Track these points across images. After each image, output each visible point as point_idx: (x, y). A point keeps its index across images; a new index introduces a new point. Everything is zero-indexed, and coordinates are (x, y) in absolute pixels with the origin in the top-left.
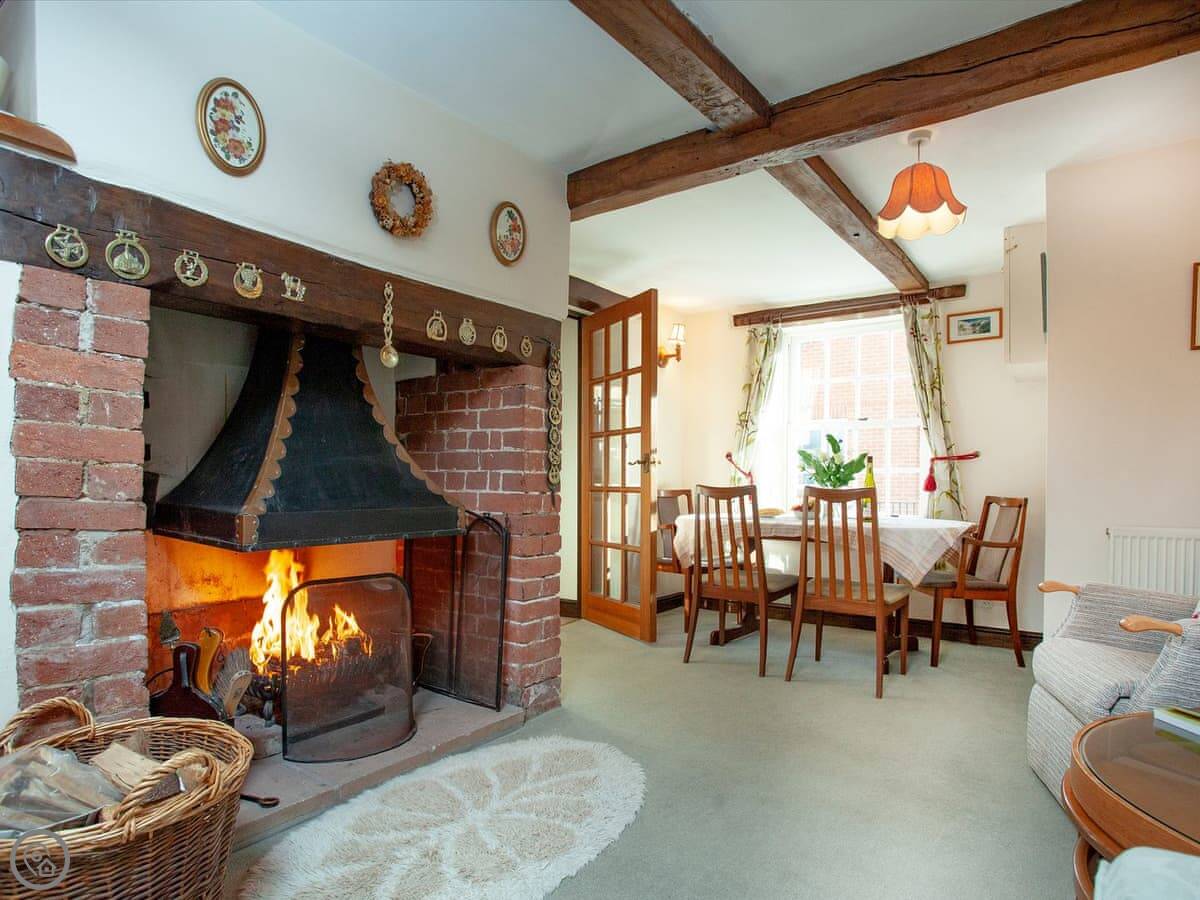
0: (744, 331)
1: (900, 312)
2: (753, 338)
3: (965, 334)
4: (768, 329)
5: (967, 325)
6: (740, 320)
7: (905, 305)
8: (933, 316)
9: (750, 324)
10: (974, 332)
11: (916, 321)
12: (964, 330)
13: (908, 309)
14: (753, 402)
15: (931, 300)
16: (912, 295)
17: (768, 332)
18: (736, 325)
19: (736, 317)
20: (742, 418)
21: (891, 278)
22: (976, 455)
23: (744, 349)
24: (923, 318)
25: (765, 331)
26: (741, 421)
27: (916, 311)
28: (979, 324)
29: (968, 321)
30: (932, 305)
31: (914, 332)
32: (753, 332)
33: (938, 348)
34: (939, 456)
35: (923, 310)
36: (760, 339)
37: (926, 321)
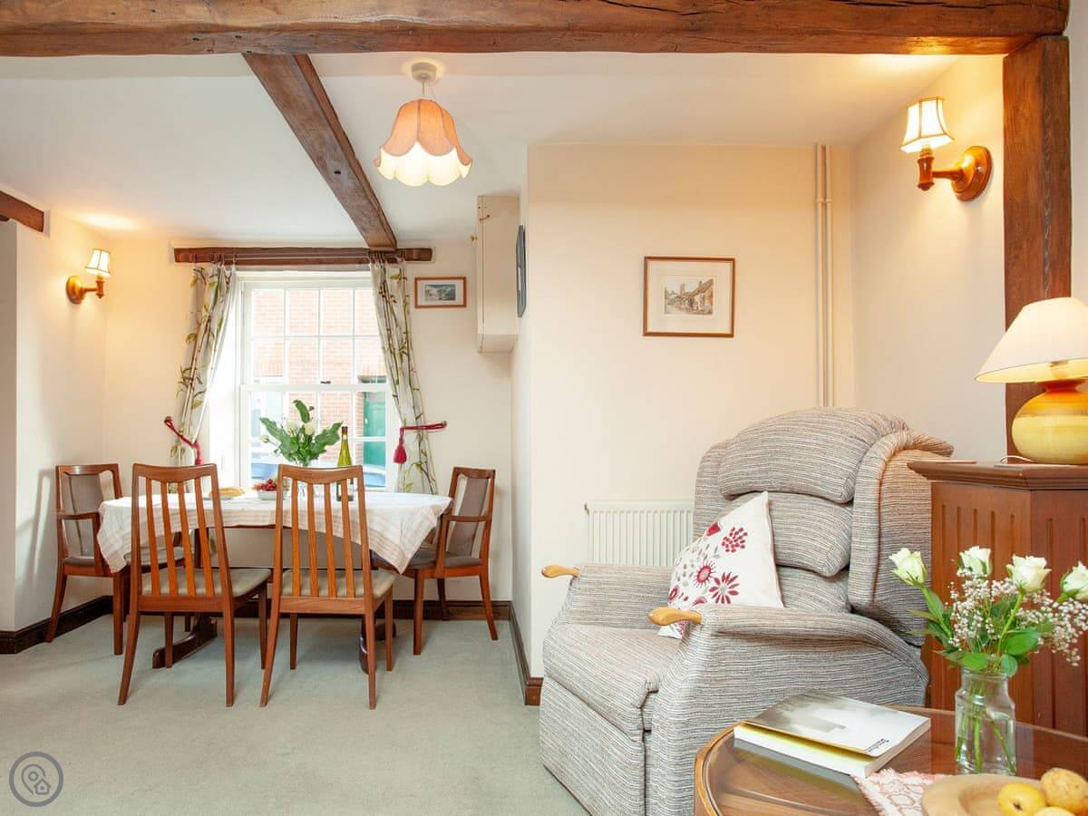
0: (187, 270)
1: (368, 270)
2: (200, 278)
3: (432, 300)
4: (219, 271)
5: (434, 291)
6: (182, 255)
7: (373, 262)
8: (401, 278)
9: (197, 262)
10: (441, 299)
11: (385, 281)
12: (431, 295)
13: (377, 267)
14: (200, 356)
15: (399, 260)
16: (381, 252)
17: (219, 275)
18: (177, 261)
19: (178, 252)
20: (186, 375)
21: (363, 230)
22: (442, 426)
23: (189, 292)
24: (392, 278)
25: (216, 272)
26: (184, 379)
27: (385, 269)
28: (445, 291)
29: (435, 286)
30: (401, 266)
31: (383, 291)
32: (201, 271)
33: (406, 312)
34: (409, 425)
35: (392, 270)
36: (209, 281)
37: (395, 281)
